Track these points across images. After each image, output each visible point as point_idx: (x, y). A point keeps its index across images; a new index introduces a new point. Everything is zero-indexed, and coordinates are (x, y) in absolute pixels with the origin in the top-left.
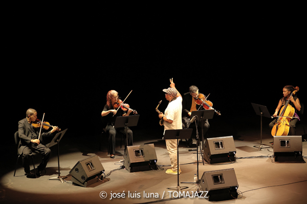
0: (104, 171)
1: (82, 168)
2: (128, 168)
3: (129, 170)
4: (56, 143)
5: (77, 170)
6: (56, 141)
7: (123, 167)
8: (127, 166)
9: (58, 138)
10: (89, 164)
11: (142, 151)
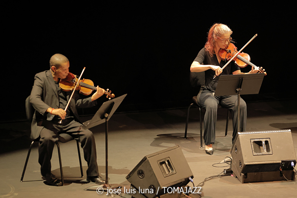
0: (192, 177)
1: (151, 170)
2: (238, 176)
3: (241, 178)
4: (104, 121)
5: (141, 173)
6: (103, 117)
7: (229, 172)
8: (238, 171)
9: (108, 110)
10: (164, 163)
11: (267, 142)
